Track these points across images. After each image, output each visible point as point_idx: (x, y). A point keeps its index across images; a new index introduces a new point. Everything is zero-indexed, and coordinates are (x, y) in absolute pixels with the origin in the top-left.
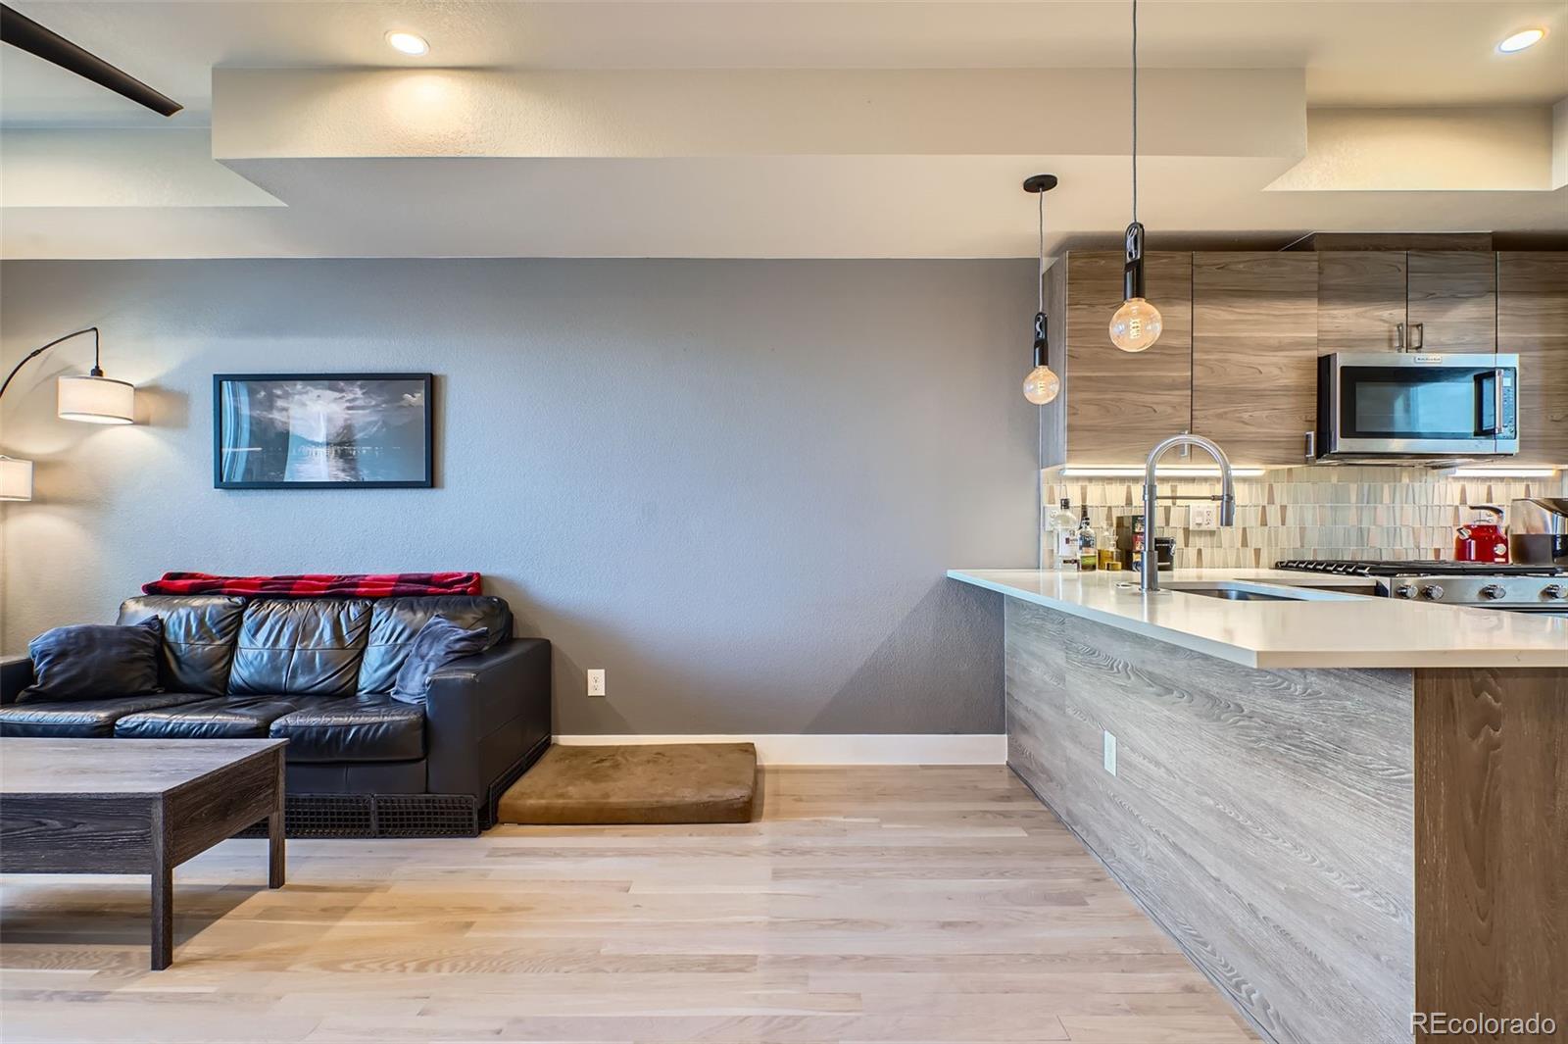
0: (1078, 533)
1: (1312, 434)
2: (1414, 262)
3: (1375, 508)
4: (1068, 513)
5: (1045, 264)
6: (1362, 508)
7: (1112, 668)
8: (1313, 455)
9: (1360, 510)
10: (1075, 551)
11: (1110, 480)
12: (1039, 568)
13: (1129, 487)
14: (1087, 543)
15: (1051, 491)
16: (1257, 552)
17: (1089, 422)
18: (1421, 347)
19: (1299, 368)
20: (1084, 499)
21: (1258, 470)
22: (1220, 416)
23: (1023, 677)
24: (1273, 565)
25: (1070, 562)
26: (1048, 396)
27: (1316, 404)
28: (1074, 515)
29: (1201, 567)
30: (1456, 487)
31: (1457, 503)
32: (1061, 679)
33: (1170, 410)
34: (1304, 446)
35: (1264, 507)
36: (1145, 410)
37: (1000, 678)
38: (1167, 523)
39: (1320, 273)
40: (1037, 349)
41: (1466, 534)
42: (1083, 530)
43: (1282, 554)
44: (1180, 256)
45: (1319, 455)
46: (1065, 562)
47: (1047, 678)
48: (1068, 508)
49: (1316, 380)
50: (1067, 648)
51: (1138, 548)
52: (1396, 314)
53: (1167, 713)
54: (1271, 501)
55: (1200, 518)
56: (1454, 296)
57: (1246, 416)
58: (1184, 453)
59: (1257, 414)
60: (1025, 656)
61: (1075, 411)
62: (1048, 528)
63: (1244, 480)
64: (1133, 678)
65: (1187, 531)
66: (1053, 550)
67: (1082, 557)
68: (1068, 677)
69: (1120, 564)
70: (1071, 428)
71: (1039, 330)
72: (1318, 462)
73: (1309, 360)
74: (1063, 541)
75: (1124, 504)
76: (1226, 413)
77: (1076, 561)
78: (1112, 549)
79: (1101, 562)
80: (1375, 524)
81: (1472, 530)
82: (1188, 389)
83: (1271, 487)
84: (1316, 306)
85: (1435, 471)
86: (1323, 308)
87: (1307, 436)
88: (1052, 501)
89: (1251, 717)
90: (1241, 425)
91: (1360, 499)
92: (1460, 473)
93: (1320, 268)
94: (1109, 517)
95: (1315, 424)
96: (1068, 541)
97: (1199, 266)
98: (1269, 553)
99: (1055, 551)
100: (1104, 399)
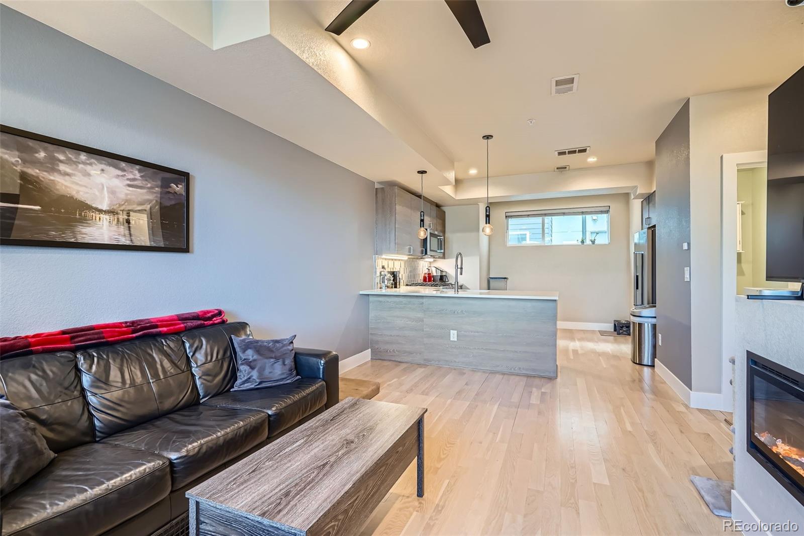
1: (424, 249)
5: (377, 185)
15: (379, 262)
23: (386, 326)
34: (421, 252)
45: (425, 255)
48: (384, 268)
52: (429, 219)
56: (434, 217)
60: (389, 318)
62: (377, 275)
66: (378, 283)
68: (426, 320)
70: (397, 244)
87: (422, 250)
88: (379, 266)
97: (412, 199)
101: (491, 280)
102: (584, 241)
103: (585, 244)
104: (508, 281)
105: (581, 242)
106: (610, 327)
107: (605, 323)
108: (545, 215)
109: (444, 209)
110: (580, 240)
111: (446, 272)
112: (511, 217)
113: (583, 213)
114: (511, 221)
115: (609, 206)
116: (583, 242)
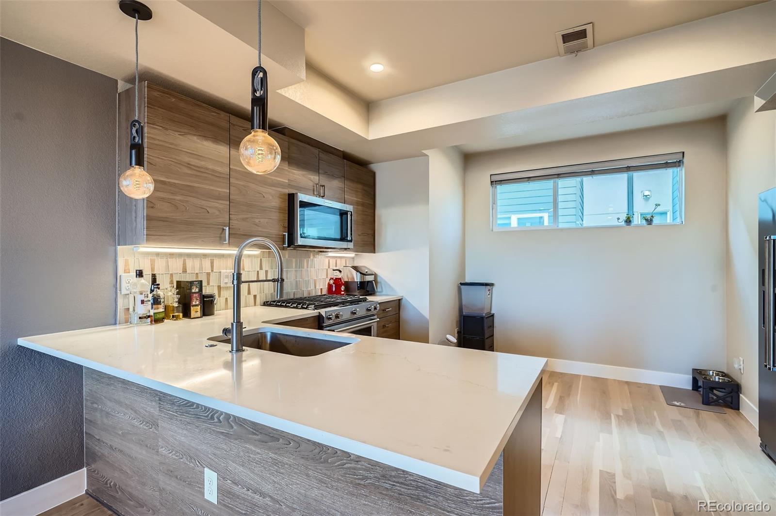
0: (150, 296)
1: (287, 234)
2: (322, 155)
3: (302, 270)
4: (142, 280)
5: (122, 86)
6: (297, 270)
7: (212, 418)
8: (287, 245)
9: (296, 271)
10: (146, 309)
11: (172, 255)
12: (115, 324)
13: (184, 261)
14: (156, 301)
15: (126, 263)
16: (255, 296)
17: (164, 215)
18: (324, 196)
19: (281, 198)
20: (153, 269)
21: (256, 252)
22: (244, 220)
23: (105, 421)
24: (262, 303)
25: (145, 317)
26: (145, 193)
27: (287, 218)
28: (146, 281)
29: (228, 309)
30: (327, 260)
31: (327, 268)
32: (155, 424)
33: (217, 213)
34: (282, 240)
35: (258, 271)
36: (203, 210)
37: (79, 422)
38: (208, 283)
39: (289, 149)
40: (133, 152)
41: (332, 282)
42: (155, 293)
43: (266, 297)
44: (223, 115)
45: (289, 246)
46: (140, 318)
47: (136, 423)
48: (142, 276)
49: (287, 205)
50: (160, 400)
51: (194, 303)
52: (315, 178)
53: (273, 455)
54: (261, 268)
55: (227, 279)
56: (333, 175)
57: (257, 221)
58: (226, 241)
59: (262, 220)
60: (109, 403)
61: (152, 205)
62: (124, 292)
63: (249, 256)
64: (235, 427)
65: (219, 288)
66: (128, 309)
67: (154, 313)
68: (160, 423)
69: (181, 315)
70: (149, 219)
71: (135, 134)
72: (288, 248)
73: (285, 194)
74: (138, 302)
75: (181, 272)
76: (247, 218)
77: (149, 316)
78: (176, 305)
79: (168, 314)
80: (302, 279)
81: (334, 280)
82: (227, 201)
83: (261, 260)
84: (287, 166)
85: (321, 253)
86: (290, 167)
87: (284, 235)
88: (127, 271)
89: (357, 461)
90: (255, 226)
91: (296, 267)
92: (330, 254)
93: (289, 146)
94: (172, 282)
95: (287, 229)
96: (143, 302)
97: (234, 125)
98: (260, 297)
99: (131, 310)
100: (174, 199)
101: (462, 287)
102: (631, 219)
103: (633, 224)
104: (493, 289)
105: (626, 221)
106: (684, 381)
107: (675, 372)
108: (559, 176)
109: (374, 167)
110: (624, 217)
111: (375, 275)
112: (501, 182)
113: (628, 169)
114: (500, 188)
115: (683, 153)
116: (628, 221)
